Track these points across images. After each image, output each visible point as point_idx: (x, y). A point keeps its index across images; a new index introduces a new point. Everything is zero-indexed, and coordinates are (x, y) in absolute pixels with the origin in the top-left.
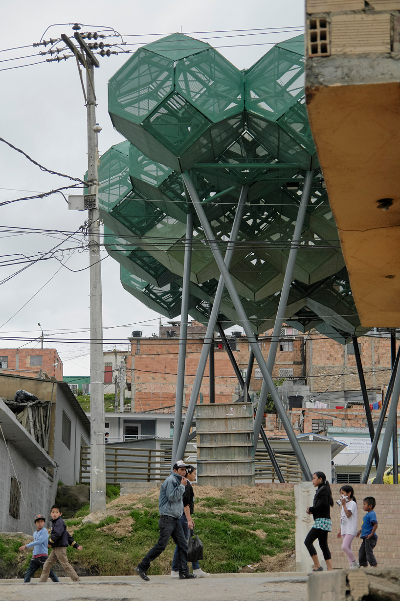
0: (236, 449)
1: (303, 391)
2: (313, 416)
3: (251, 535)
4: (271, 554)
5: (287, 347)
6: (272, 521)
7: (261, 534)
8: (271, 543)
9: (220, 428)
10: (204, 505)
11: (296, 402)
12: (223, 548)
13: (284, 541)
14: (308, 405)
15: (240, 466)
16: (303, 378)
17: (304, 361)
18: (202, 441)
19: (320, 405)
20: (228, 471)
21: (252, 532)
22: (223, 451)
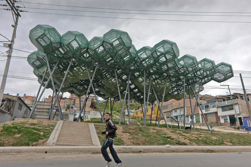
0: (45, 112)
1: (74, 106)
2: (74, 110)
3: (38, 134)
4: (42, 139)
5: (73, 100)
6: (47, 130)
7: (42, 133)
8: (43, 136)
9: (42, 107)
10: (30, 125)
11: (72, 108)
12: (28, 137)
13: (47, 136)
14: (74, 108)
15: (45, 116)
16: (74, 105)
17: (75, 102)
18: (37, 110)
19: (76, 108)
20: (42, 117)
21: (39, 133)
22: (42, 112)
